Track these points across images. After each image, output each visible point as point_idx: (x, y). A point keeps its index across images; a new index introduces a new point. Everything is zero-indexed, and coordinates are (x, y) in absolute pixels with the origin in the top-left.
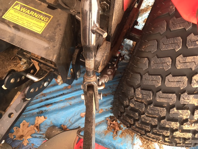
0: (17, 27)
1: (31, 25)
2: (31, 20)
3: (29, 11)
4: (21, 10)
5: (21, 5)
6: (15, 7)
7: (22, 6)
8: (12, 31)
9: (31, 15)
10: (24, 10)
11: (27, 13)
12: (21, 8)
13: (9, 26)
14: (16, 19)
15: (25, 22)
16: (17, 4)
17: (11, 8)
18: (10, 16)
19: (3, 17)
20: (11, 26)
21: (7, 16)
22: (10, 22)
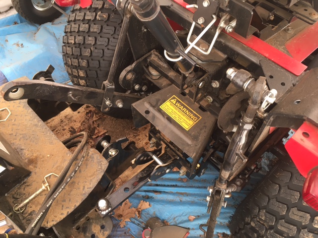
0: (169, 119)
1: (181, 121)
2: (182, 116)
3: (182, 107)
4: (176, 105)
5: (177, 99)
6: (172, 101)
7: (177, 101)
8: (165, 121)
9: (183, 111)
10: (178, 105)
11: (180, 109)
12: (176, 103)
13: (163, 116)
14: (170, 111)
15: (177, 117)
16: (174, 98)
17: (168, 100)
18: (166, 108)
19: (160, 107)
20: (166, 117)
21: (163, 107)
22: (165, 113)
